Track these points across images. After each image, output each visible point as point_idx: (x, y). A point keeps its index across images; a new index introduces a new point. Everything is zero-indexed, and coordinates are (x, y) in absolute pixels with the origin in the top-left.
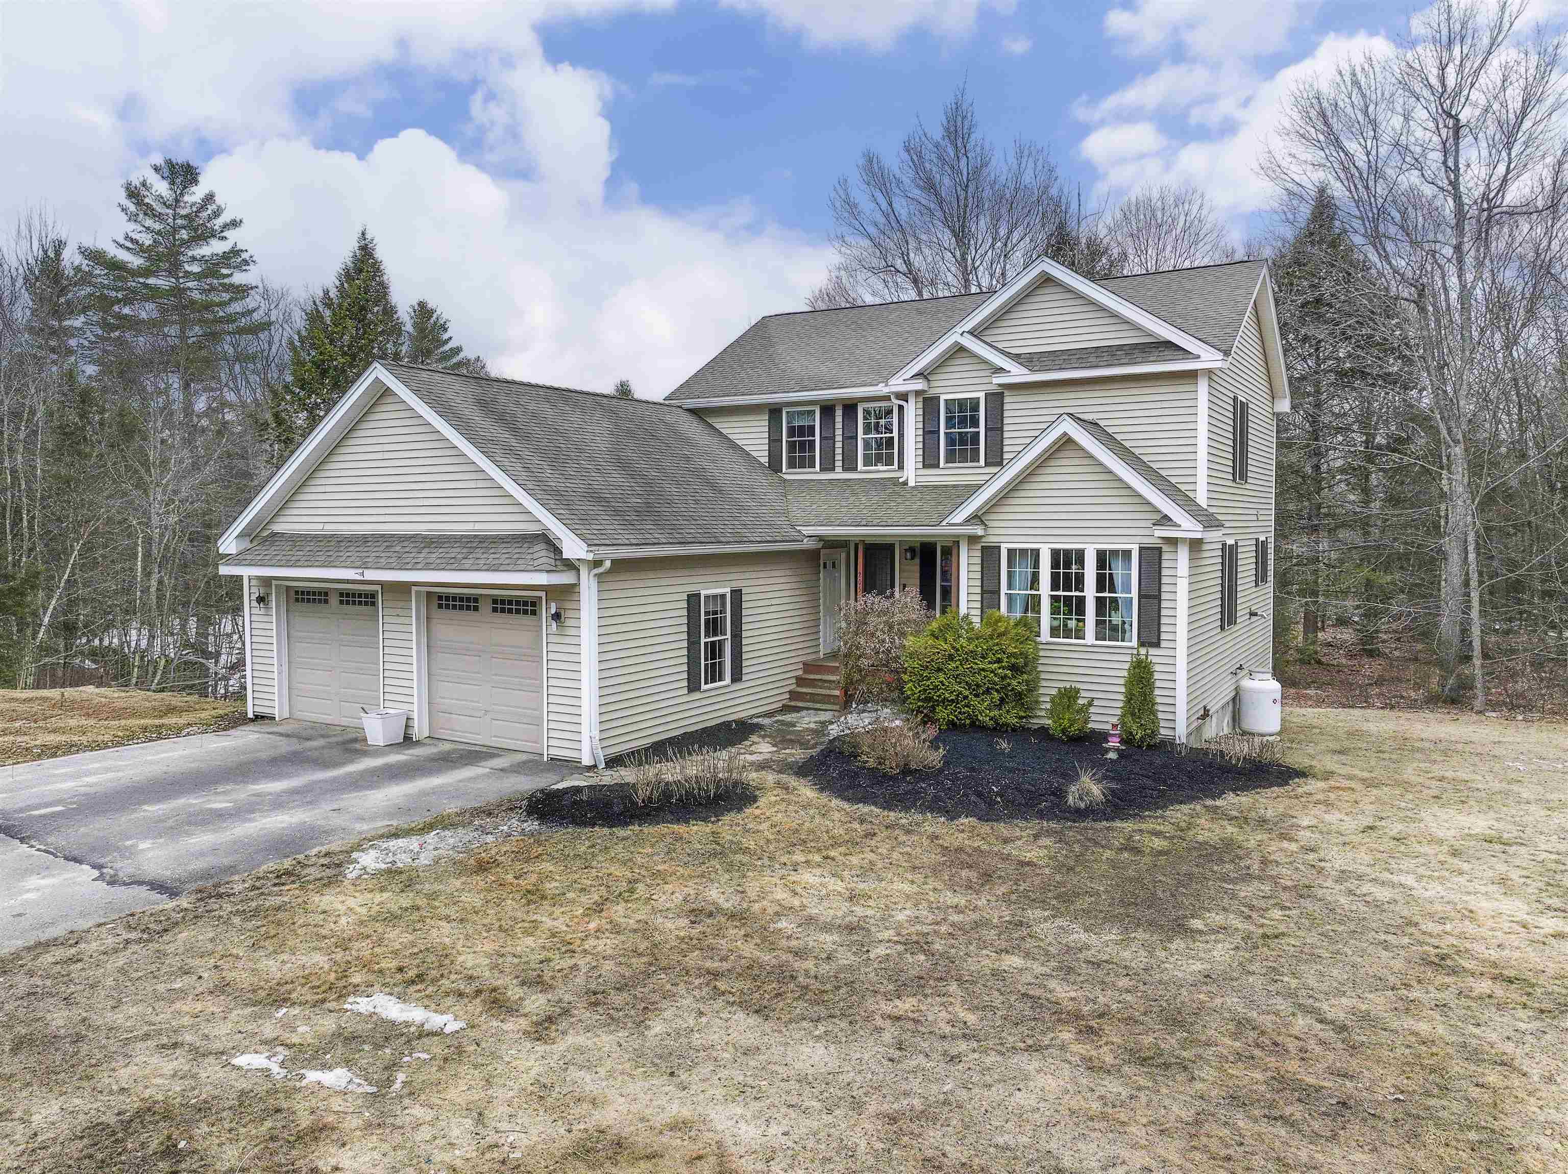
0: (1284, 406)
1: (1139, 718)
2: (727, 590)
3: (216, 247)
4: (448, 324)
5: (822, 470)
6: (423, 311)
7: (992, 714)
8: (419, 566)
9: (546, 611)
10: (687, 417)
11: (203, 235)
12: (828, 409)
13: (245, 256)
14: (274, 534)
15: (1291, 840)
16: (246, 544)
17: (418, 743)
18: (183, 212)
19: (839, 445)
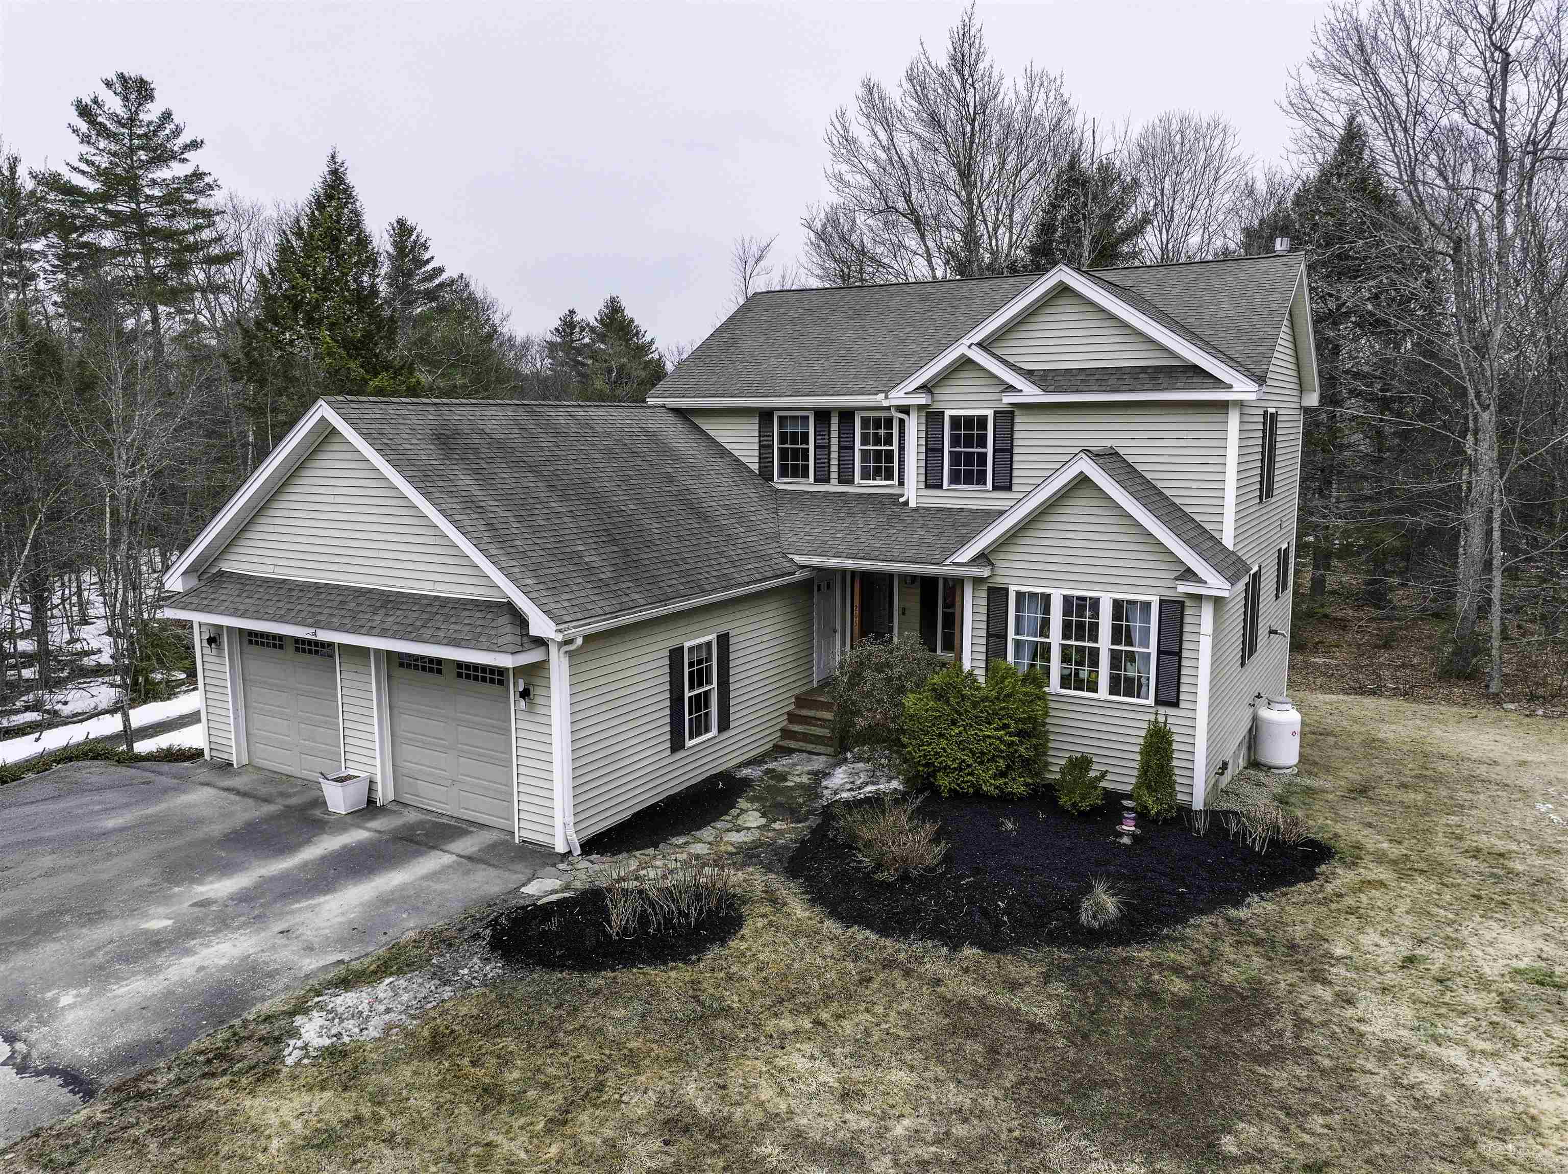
0: (1312, 400)
1: (1155, 791)
2: (712, 637)
3: (178, 170)
4: (429, 243)
5: (817, 480)
6: (402, 230)
7: (997, 783)
8: (375, 632)
9: (515, 687)
10: (671, 418)
11: (162, 156)
12: (822, 415)
13: (208, 179)
14: (221, 574)
15: (1326, 982)
16: (193, 582)
17: (383, 810)
18: (140, 131)
19: (834, 455)
